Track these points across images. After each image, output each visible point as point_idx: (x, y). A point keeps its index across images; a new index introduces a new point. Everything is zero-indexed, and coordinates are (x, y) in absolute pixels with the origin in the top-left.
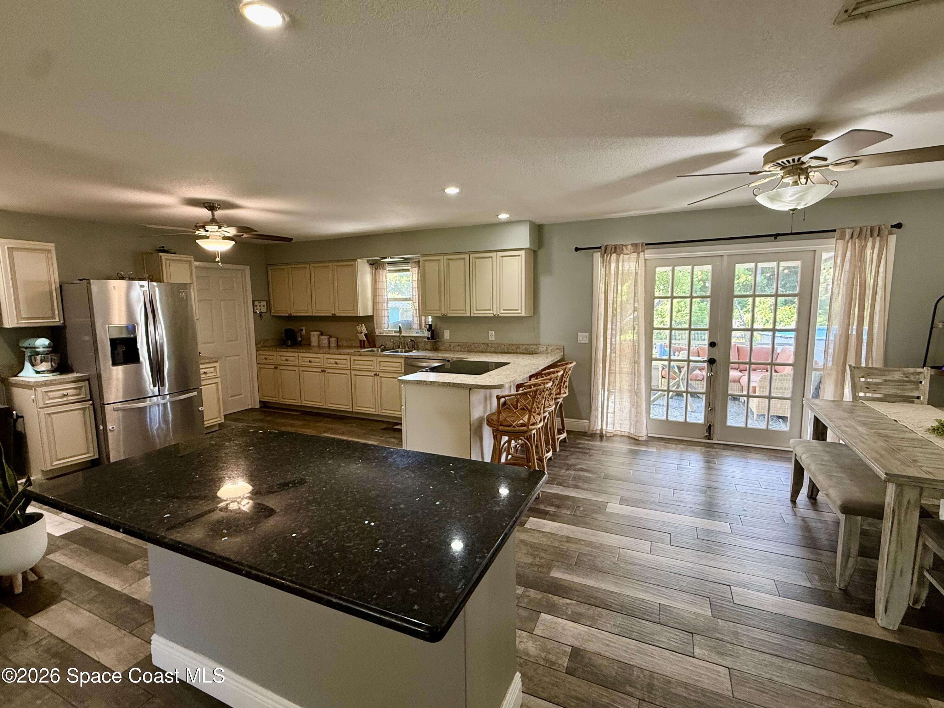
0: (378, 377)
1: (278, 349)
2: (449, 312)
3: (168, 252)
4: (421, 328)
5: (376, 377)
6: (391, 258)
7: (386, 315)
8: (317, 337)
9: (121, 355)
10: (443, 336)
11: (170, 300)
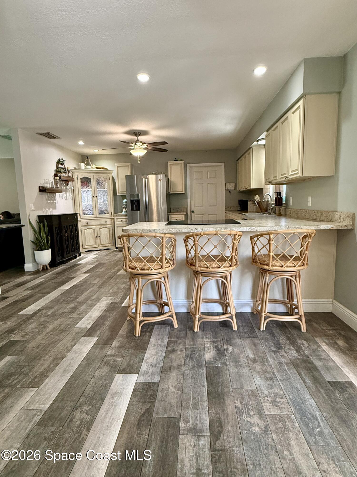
10: (289, 203)
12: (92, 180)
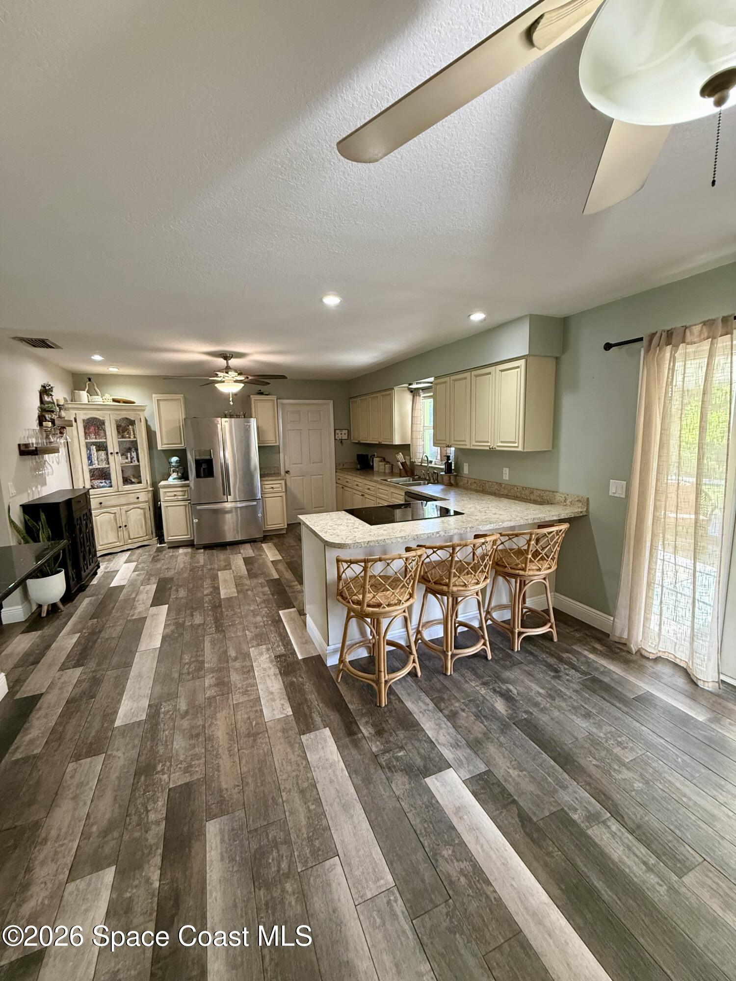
7: (421, 443)
8: (378, 462)
10: (463, 470)
12: (107, 424)
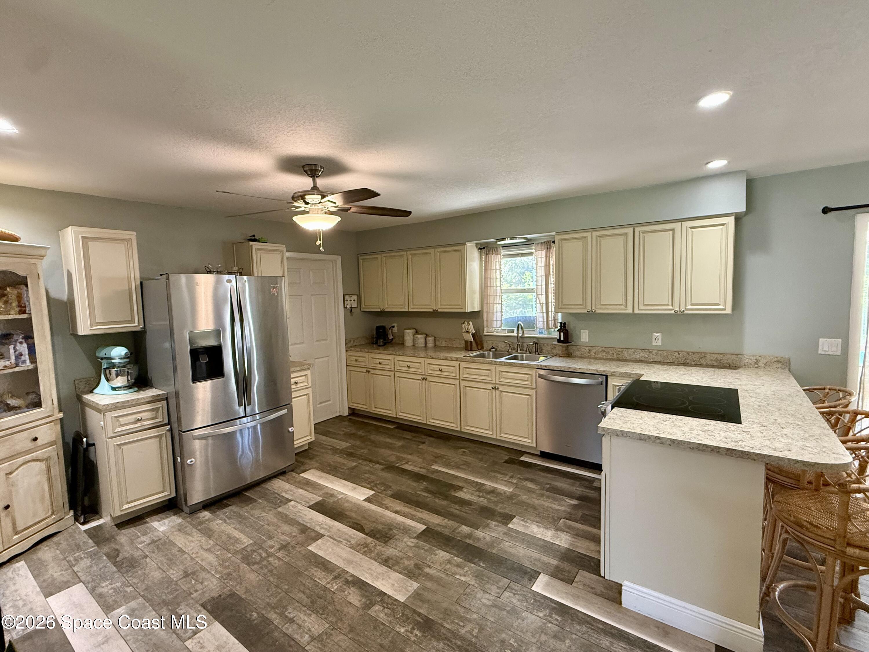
0: (497, 391)
1: (370, 351)
2: (598, 307)
3: (259, 242)
4: (548, 327)
5: (494, 391)
6: (511, 239)
7: (499, 309)
8: (411, 335)
9: (204, 367)
10: (579, 338)
11: (260, 297)
